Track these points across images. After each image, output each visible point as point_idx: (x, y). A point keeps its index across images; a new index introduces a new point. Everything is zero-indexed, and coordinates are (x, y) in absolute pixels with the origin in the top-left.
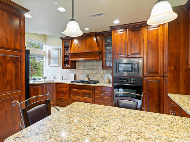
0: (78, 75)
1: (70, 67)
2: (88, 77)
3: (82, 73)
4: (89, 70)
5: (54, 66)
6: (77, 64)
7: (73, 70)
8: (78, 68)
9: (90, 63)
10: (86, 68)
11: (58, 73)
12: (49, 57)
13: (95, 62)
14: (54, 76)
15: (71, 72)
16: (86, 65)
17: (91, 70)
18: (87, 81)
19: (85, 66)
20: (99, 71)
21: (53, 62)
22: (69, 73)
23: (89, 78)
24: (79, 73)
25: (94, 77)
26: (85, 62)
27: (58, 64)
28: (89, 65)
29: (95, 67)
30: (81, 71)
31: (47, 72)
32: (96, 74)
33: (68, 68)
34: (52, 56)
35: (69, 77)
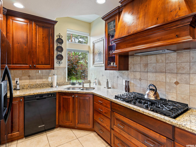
0: (132, 82)
1: (116, 67)
2: (153, 90)
3: (140, 79)
4: (157, 74)
5: (98, 65)
6: (131, 60)
7: (123, 71)
8: (132, 68)
9: (159, 57)
10: (150, 68)
11: (103, 75)
12: (93, 52)
13: (174, 55)
14: (98, 80)
15: (121, 76)
16: (149, 62)
17: (163, 74)
18: (150, 101)
19: (146, 65)
20: (187, 77)
21: (97, 60)
22: (118, 77)
23: (156, 93)
24: (135, 78)
25: (170, 90)
26: (147, 55)
27: (103, 63)
28: (157, 61)
29: (172, 66)
30: (138, 75)
31: (92, 74)
32: (177, 83)
33: (113, 68)
34: (96, 51)
35: (117, 85)
